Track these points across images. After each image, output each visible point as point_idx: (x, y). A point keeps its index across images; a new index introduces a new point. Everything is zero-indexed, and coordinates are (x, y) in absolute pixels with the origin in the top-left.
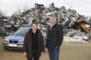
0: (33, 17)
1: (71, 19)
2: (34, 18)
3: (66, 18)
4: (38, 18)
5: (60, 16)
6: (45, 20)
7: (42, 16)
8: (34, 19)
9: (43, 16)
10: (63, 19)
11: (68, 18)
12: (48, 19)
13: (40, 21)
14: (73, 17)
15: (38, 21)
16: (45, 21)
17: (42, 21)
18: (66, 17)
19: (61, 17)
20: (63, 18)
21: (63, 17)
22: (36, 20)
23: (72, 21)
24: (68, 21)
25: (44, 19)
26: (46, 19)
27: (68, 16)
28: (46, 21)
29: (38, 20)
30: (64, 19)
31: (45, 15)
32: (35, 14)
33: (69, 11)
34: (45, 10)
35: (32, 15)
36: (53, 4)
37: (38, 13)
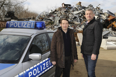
0: (59, 16)
1: (101, 16)
4: (64, 17)
6: (73, 19)
7: (68, 15)
11: (97, 16)
12: (75, 18)
14: (102, 15)
16: (72, 20)
23: (102, 19)
24: (97, 19)
25: (71, 18)
27: (97, 14)
28: (73, 20)
31: (72, 14)
32: (61, 14)
33: (97, 9)
34: (72, 9)
35: (59, 14)
36: (80, 3)
37: (65, 12)
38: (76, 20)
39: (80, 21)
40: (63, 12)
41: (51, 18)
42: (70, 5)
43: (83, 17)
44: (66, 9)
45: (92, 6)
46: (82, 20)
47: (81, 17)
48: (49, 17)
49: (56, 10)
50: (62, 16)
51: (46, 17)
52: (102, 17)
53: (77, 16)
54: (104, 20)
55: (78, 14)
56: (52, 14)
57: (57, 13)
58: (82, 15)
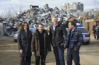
0: (29, 18)
2: (30, 19)
3: (59, 18)
4: (33, 19)
6: (40, 21)
9: (38, 17)
11: (60, 18)
14: (65, 17)
15: (34, 22)
16: (40, 22)
17: (38, 22)
22: (32, 21)
23: (64, 20)
24: (60, 21)
27: (60, 16)
29: (34, 21)
31: (40, 16)
32: (30, 16)
33: (62, 11)
34: (40, 11)
35: (28, 16)
36: (47, 5)
37: (33, 14)
38: (44, 21)
39: (47, 23)
40: (32, 14)
41: (21, 20)
42: (37, 7)
43: (49, 19)
44: (35, 11)
45: (58, 8)
46: (49, 22)
47: (47, 19)
48: (19, 19)
49: (25, 12)
50: (31, 18)
51: (17, 19)
52: (64, 18)
53: (44, 18)
54: (66, 22)
55: (45, 16)
56: (22, 15)
57: (27, 14)
58: (48, 17)
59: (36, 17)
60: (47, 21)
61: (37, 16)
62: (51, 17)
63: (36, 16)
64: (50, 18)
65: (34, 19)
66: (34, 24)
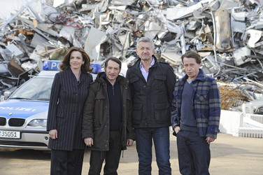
0: (104, 28)
2: (110, 30)
4: (124, 32)
5: (222, 24)
6: (158, 43)
7: (143, 24)
8: (108, 35)
9: (147, 24)
10: (238, 35)
11: (260, 32)
12: (170, 36)
13: (133, 46)
15: (127, 46)
16: (156, 46)
18: (254, 28)
19: (226, 28)
20: (237, 30)
21: (238, 28)
22: (119, 42)
24: (258, 45)
25: (151, 35)
26: (160, 36)
27: (261, 22)
28: (159, 47)
29: (125, 40)
30: (244, 38)
31: (158, 20)
32: (112, 16)
37: (128, 7)
38: (174, 45)
40: (119, 7)
41: (66, 33)
43: (203, 35)
46: (199, 48)
47: (194, 32)
50: (115, 26)
53: (178, 29)
55: (182, 19)
58: (199, 26)
59: (137, 23)
60: (192, 46)
61: (146, 19)
62: (211, 24)
63: (141, 16)
64: (208, 30)
65: (130, 31)
66: (127, 57)
